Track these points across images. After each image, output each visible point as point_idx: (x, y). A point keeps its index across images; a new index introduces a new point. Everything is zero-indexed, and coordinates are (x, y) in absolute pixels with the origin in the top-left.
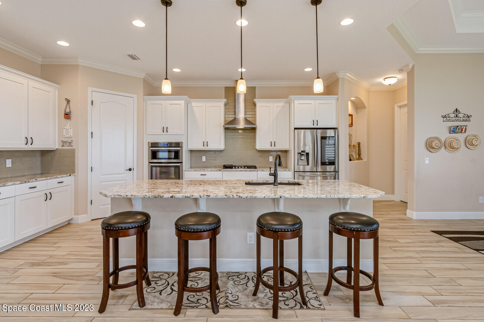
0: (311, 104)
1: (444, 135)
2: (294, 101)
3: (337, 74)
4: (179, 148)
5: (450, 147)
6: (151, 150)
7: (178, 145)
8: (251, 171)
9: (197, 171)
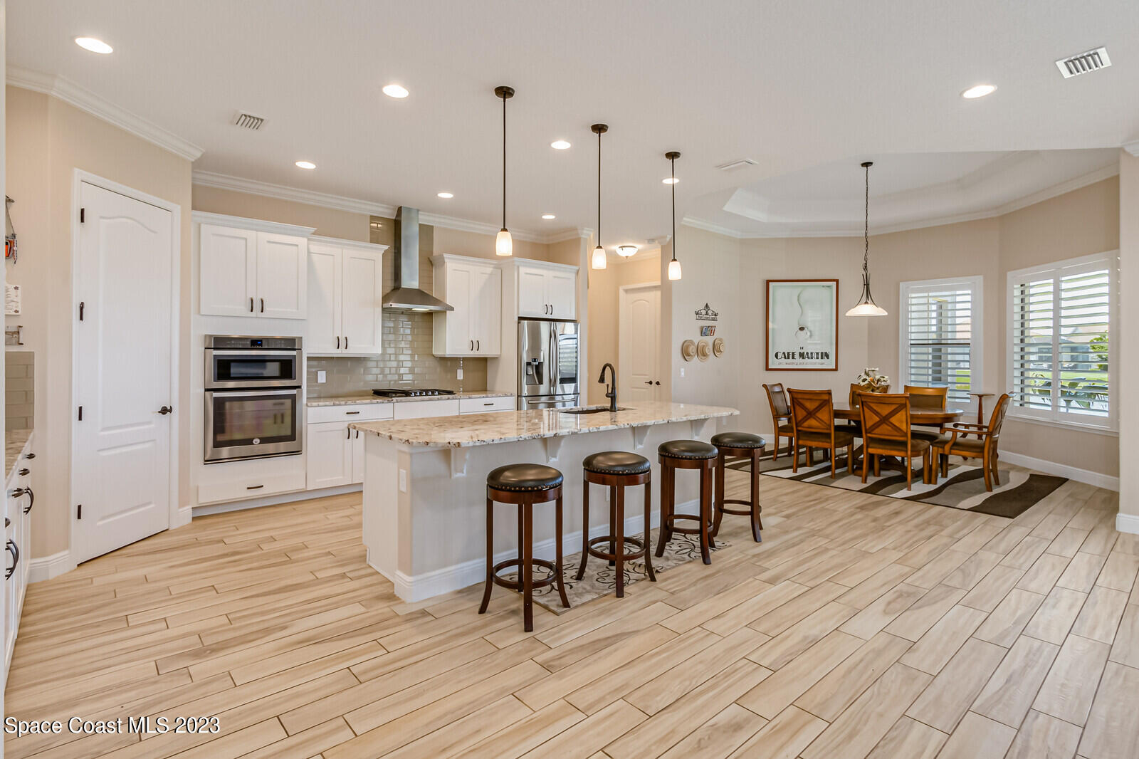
0: (542, 275)
1: (697, 338)
2: (518, 267)
3: (579, 231)
4: (294, 353)
5: (701, 352)
6: (214, 356)
7: (292, 343)
8: (448, 399)
9: (339, 405)
